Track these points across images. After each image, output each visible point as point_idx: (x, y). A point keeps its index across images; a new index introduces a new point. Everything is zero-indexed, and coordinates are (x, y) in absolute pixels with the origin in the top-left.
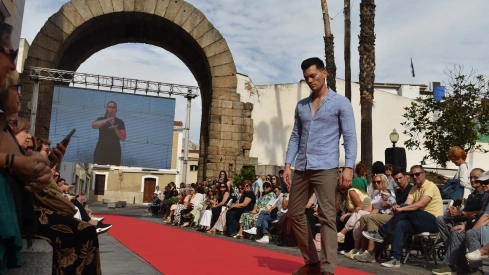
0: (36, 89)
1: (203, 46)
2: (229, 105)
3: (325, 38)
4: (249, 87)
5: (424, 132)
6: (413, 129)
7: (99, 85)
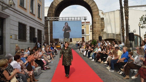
0: (49, 22)
1: (89, 4)
2: (98, 19)
4: (102, 13)
6: (143, 23)
7: (63, 19)
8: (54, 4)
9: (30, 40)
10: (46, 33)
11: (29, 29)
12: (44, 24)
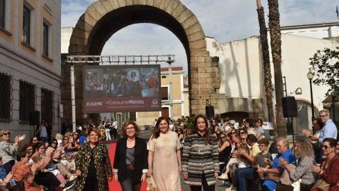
0: (72, 68)
1: (181, 21)
2: (203, 59)
3: (258, 10)
4: (215, 46)
5: (325, 74)
6: (319, 71)
7: (110, 62)
8: (87, 19)
9: (21, 117)
10: (66, 99)
11: (18, 88)
12: (59, 73)
